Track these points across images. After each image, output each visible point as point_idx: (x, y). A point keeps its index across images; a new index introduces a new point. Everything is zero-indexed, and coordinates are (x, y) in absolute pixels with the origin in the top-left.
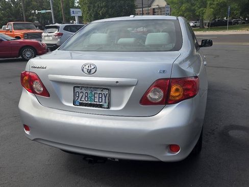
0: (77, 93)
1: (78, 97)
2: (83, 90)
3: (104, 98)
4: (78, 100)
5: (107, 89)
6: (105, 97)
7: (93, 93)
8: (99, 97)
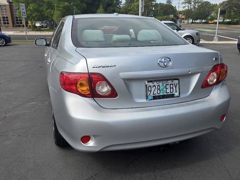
0: (150, 88)
1: (151, 91)
2: (155, 83)
3: (174, 88)
4: (150, 95)
5: (177, 79)
6: (176, 87)
7: (165, 85)
8: (171, 88)
